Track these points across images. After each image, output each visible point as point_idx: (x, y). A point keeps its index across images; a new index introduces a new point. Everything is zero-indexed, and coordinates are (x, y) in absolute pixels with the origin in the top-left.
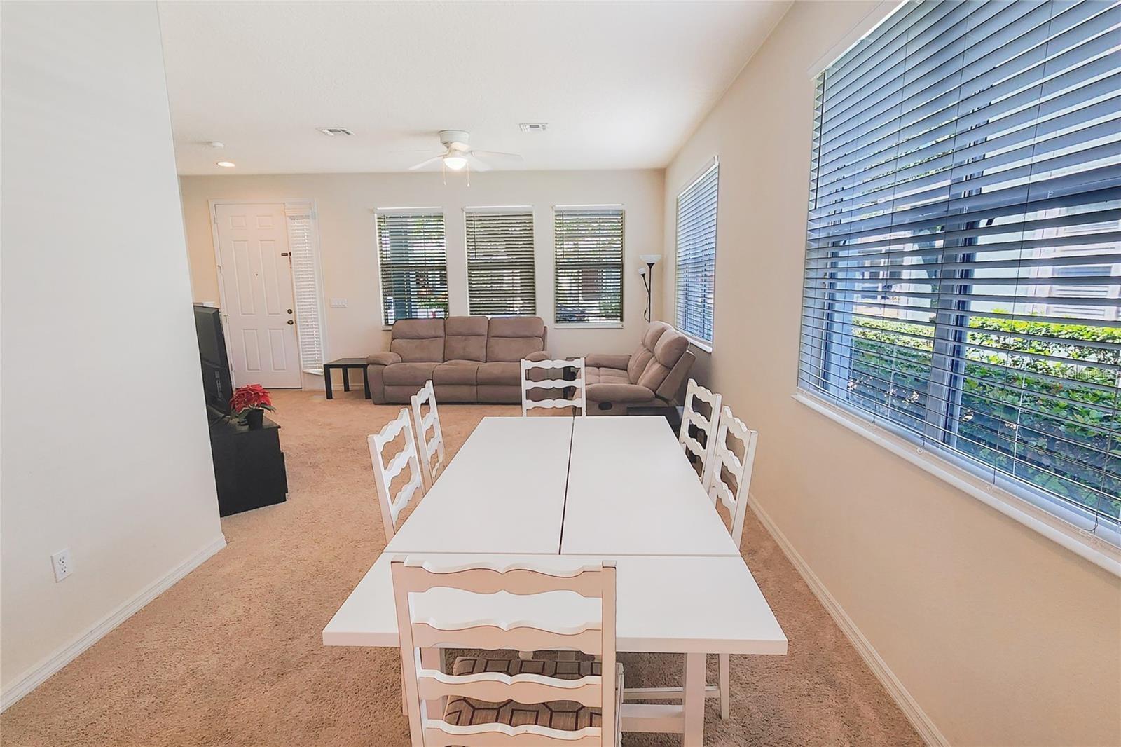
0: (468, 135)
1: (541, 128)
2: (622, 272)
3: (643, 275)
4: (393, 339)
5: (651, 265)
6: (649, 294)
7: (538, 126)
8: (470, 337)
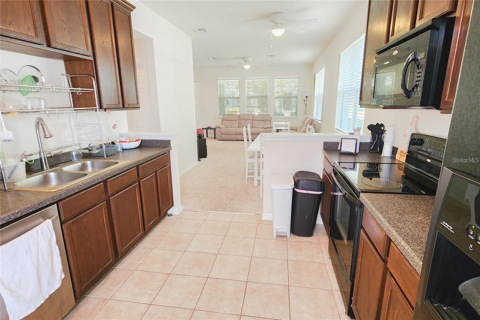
0: (251, 59)
1: (273, 56)
2: (297, 99)
3: (304, 100)
4: (222, 121)
5: (307, 97)
6: (306, 106)
7: (272, 56)
8: (247, 120)
